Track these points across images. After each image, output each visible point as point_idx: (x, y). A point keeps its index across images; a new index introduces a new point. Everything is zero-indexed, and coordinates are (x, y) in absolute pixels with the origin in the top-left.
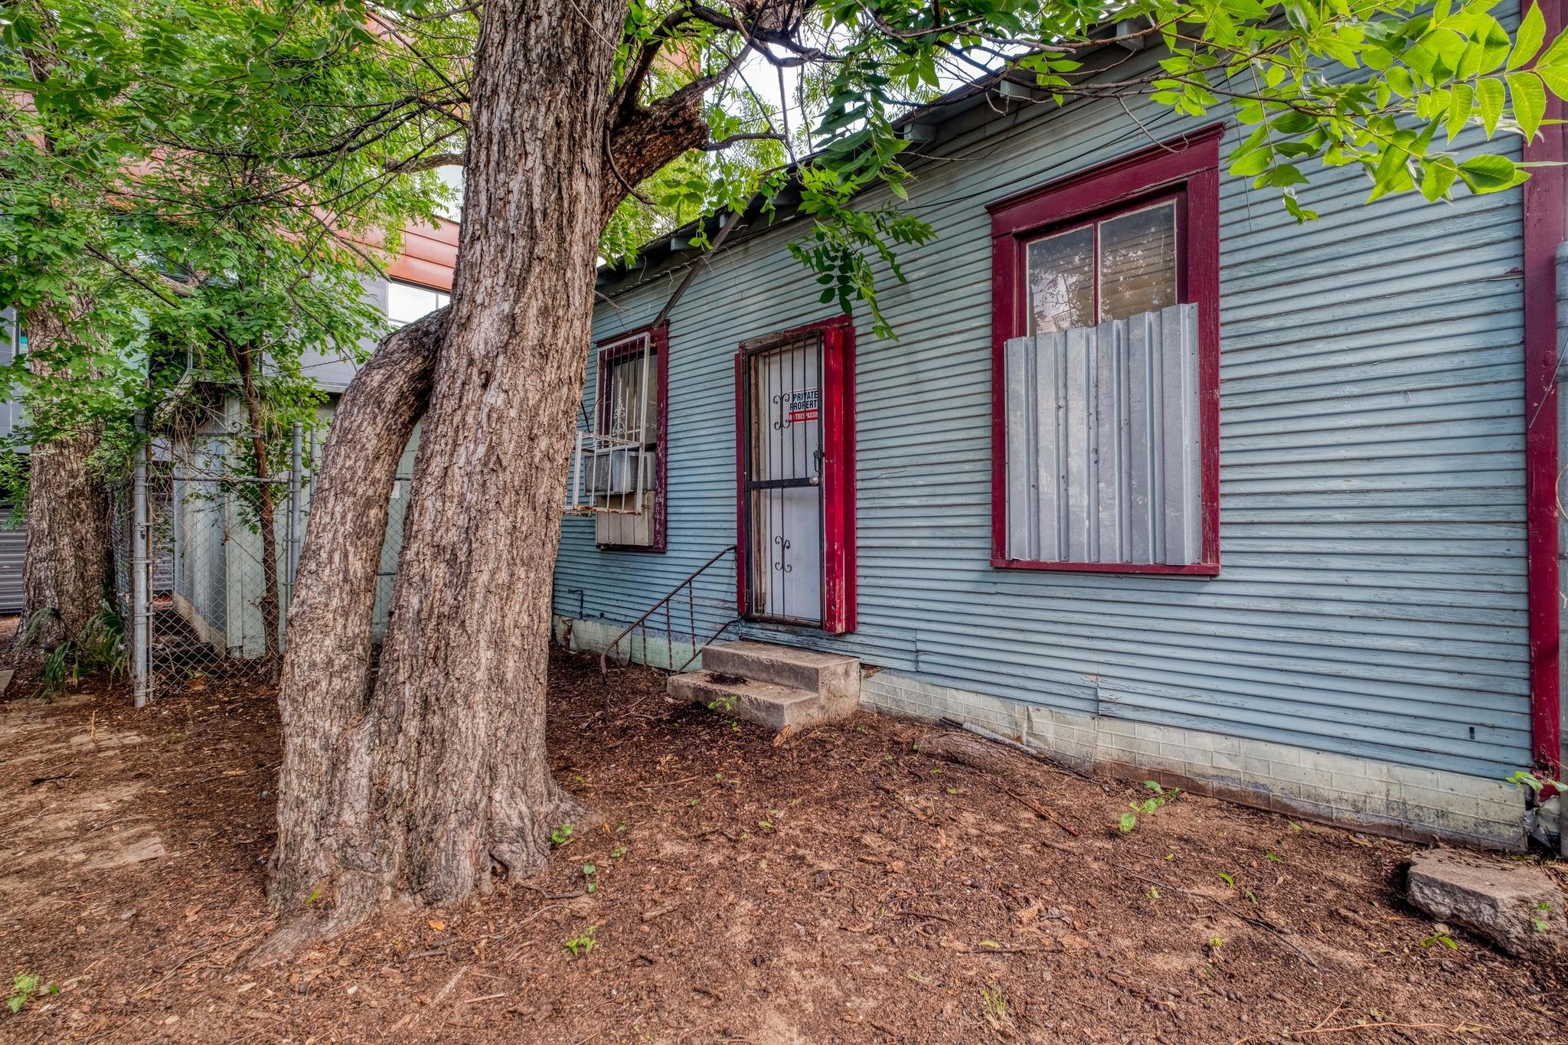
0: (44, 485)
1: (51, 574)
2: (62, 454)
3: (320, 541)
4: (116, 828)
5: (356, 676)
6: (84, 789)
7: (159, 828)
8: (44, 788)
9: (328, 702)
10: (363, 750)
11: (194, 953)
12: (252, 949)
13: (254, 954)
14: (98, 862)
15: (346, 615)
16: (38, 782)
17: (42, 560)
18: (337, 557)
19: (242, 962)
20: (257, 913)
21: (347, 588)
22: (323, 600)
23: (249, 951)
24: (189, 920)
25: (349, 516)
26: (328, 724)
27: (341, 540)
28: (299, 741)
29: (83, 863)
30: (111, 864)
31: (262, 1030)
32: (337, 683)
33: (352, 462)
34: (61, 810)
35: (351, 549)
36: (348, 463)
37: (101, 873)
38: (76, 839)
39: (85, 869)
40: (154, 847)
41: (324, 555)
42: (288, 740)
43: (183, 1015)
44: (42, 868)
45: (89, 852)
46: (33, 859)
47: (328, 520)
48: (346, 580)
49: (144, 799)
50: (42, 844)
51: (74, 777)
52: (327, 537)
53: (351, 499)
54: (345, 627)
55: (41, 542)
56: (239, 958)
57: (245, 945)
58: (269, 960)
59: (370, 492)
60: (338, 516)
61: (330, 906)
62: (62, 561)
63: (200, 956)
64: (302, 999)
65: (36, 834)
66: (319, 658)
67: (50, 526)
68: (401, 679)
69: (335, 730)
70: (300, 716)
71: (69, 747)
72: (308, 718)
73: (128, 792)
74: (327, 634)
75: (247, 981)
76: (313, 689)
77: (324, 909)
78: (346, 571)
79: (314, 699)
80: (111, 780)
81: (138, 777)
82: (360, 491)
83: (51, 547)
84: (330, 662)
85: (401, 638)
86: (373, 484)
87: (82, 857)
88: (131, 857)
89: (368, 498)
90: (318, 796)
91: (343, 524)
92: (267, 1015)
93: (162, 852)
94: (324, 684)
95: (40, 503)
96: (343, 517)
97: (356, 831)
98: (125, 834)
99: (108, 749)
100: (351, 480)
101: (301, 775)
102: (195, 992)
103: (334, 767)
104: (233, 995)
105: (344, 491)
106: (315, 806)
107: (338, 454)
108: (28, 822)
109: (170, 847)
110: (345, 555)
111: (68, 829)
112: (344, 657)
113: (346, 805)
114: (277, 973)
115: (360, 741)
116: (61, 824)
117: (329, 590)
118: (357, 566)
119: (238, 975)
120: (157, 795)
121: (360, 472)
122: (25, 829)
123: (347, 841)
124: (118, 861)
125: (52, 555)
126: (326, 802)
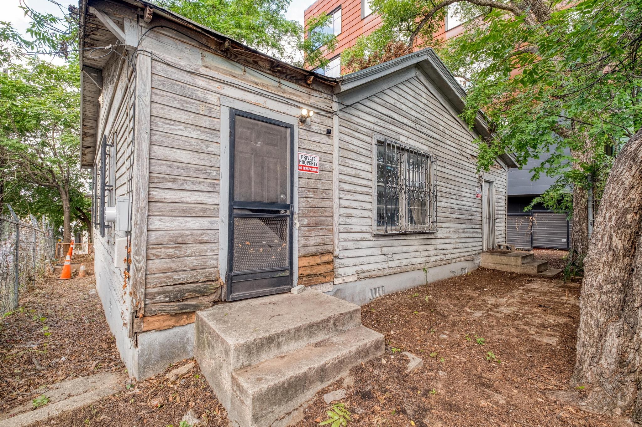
0: (577, 204)
1: (580, 237)
2: (582, 192)
3: (598, 229)
4: (549, 329)
5: (616, 298)
6: (551, 314)
7: (561, 336)
8: (541, 309)
9: (599, 305)
10: (614, 334)
11: (535, 378)
12: (551, 390)
13: (550, 392)
14: (536, 337)
15: (610, 266)
16: (540, 306)
17: (577, 232)
18: (606, 237)
19: (545, 391)
20: (565, 381)
21: (611, 253)
22: (597, 257)
23: (549, 390)
24: (543, 368)
25: (614, 218)
26: (599, 315)
27: (608, 230)
28: (585, 318)
29: (532, 335)
30: (538, 339)
31: (535, 416)
32: (604, 298)
33: (616, 191)
34: (539, 317)
35: (614, 234)
36: (614, 192)
37: (534, 340)
38: (537, 327)
39: (531, 336)
40: (553, 341)
41: (599, 236)
42: (581, 316)
43: (519, 392)
44: (523, 330)
45: (536, 332)
46: (523, 327)
47: (602, 220)
48: (610, 249)
49: (566, 324)
50: (528, 324)
51: (551, 308)
52: (601, 229)
53: (615, 210)
54: (609, 271)
55: (576, 225)
56: (544, 389)
57: (550, 387)
58: (553, 398)
59: (627, 206)
60: (607, 218)
61: (585, 396)
62: (583, 233)
63: (536, 380)
64: (556, 420)
65: (529, 320)
66: (595, 283)
67: (579, 220)
68: (636, 305)
69: (602, 319)
70: (586, 307)
71: (558, 299)
72: (589, 309)
73: (562, 320)
74: (599, 273)
75: (543, 399)
76: (592, 297)
77: (583, 395)
78: (611, 245)
79: (593, 302)
80: (560, 314)
81: (569, 317)
82: (620, 205)
83: (579, 227)
84: (601, 287)
85: (637, 284)
86: (629, 201)
87: (534, 333)
88: (545, 340)
89: (625, 209)
90: (592, 346)
91: (610, 222)
92: (540, 414)
93: (555, 344)
94: (597, 296)
95: (576, 211)
96: (610, 218)
97: (607, 371)
98: (549, 333)
99: (569, 304)
100: (615, 200)
101: (585, 333)
102: (526, 389)
103: (601, 337)
104: (535, 399)
105: (611, 206)
106: (592, 350)
107: (609, 188)
108: (530, 316)
109: (558, 344)
110: (611, 237)
111: (538, 323)
112: (609, 286)
113: (603, 356)
114: (554, 404)
115: (613, 329)
116: (537, 321)
117: (600, 253)
118: (618, 243)
119: (541, 394)
120: (571, 325)
121: (620, 196)
122: (528, 318)
123: (601, 373)
124: (541, 339)
125: (580, 230)
126: (595, 351)
